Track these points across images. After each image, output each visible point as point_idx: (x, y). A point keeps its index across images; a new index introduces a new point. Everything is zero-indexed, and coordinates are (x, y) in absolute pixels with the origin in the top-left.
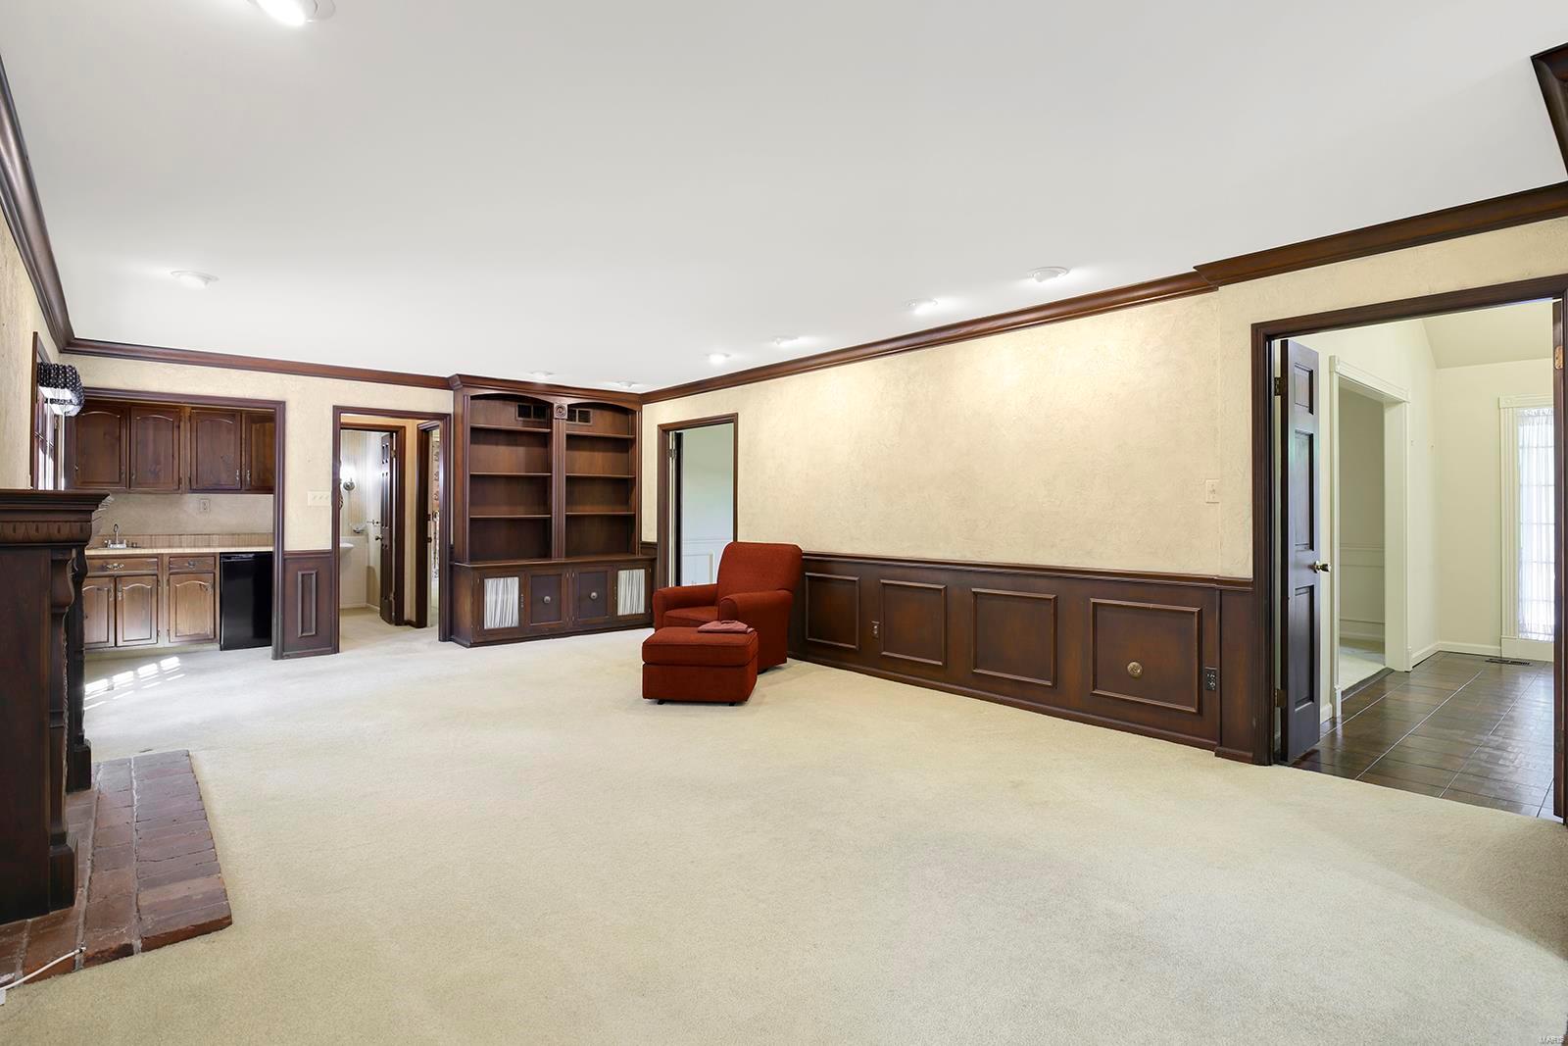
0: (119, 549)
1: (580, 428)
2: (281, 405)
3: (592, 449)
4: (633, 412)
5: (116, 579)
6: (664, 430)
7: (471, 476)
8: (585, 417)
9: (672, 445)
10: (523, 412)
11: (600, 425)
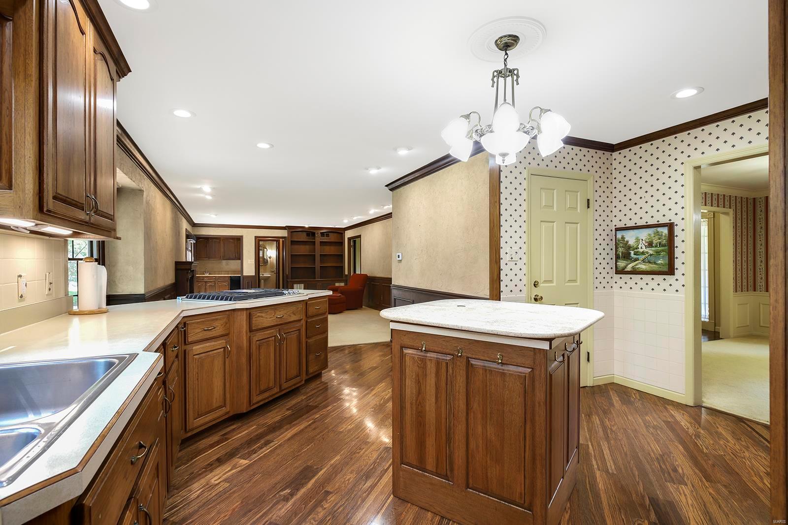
0: (207, 275)
1: (325, 239)
2: (242, 236)
3: (330, 246)
4: (342, 234)
5: (206, 282)
6: (349, 239)
7: (291, 255)
8: (328, 235)
9: (352, 244)
10: (308, 235)
11: (333, 238)
